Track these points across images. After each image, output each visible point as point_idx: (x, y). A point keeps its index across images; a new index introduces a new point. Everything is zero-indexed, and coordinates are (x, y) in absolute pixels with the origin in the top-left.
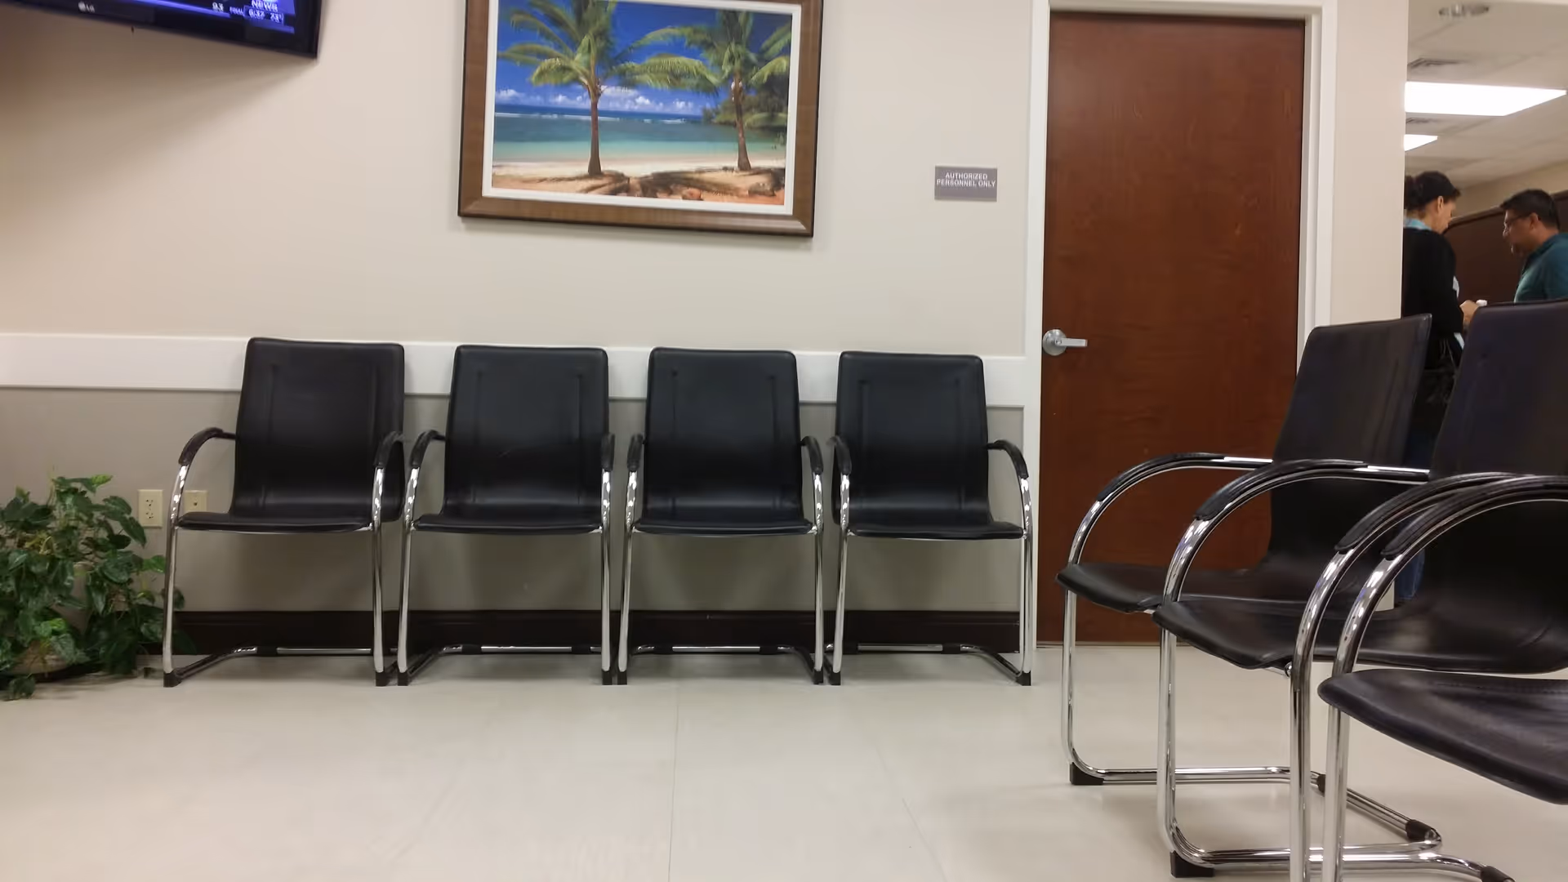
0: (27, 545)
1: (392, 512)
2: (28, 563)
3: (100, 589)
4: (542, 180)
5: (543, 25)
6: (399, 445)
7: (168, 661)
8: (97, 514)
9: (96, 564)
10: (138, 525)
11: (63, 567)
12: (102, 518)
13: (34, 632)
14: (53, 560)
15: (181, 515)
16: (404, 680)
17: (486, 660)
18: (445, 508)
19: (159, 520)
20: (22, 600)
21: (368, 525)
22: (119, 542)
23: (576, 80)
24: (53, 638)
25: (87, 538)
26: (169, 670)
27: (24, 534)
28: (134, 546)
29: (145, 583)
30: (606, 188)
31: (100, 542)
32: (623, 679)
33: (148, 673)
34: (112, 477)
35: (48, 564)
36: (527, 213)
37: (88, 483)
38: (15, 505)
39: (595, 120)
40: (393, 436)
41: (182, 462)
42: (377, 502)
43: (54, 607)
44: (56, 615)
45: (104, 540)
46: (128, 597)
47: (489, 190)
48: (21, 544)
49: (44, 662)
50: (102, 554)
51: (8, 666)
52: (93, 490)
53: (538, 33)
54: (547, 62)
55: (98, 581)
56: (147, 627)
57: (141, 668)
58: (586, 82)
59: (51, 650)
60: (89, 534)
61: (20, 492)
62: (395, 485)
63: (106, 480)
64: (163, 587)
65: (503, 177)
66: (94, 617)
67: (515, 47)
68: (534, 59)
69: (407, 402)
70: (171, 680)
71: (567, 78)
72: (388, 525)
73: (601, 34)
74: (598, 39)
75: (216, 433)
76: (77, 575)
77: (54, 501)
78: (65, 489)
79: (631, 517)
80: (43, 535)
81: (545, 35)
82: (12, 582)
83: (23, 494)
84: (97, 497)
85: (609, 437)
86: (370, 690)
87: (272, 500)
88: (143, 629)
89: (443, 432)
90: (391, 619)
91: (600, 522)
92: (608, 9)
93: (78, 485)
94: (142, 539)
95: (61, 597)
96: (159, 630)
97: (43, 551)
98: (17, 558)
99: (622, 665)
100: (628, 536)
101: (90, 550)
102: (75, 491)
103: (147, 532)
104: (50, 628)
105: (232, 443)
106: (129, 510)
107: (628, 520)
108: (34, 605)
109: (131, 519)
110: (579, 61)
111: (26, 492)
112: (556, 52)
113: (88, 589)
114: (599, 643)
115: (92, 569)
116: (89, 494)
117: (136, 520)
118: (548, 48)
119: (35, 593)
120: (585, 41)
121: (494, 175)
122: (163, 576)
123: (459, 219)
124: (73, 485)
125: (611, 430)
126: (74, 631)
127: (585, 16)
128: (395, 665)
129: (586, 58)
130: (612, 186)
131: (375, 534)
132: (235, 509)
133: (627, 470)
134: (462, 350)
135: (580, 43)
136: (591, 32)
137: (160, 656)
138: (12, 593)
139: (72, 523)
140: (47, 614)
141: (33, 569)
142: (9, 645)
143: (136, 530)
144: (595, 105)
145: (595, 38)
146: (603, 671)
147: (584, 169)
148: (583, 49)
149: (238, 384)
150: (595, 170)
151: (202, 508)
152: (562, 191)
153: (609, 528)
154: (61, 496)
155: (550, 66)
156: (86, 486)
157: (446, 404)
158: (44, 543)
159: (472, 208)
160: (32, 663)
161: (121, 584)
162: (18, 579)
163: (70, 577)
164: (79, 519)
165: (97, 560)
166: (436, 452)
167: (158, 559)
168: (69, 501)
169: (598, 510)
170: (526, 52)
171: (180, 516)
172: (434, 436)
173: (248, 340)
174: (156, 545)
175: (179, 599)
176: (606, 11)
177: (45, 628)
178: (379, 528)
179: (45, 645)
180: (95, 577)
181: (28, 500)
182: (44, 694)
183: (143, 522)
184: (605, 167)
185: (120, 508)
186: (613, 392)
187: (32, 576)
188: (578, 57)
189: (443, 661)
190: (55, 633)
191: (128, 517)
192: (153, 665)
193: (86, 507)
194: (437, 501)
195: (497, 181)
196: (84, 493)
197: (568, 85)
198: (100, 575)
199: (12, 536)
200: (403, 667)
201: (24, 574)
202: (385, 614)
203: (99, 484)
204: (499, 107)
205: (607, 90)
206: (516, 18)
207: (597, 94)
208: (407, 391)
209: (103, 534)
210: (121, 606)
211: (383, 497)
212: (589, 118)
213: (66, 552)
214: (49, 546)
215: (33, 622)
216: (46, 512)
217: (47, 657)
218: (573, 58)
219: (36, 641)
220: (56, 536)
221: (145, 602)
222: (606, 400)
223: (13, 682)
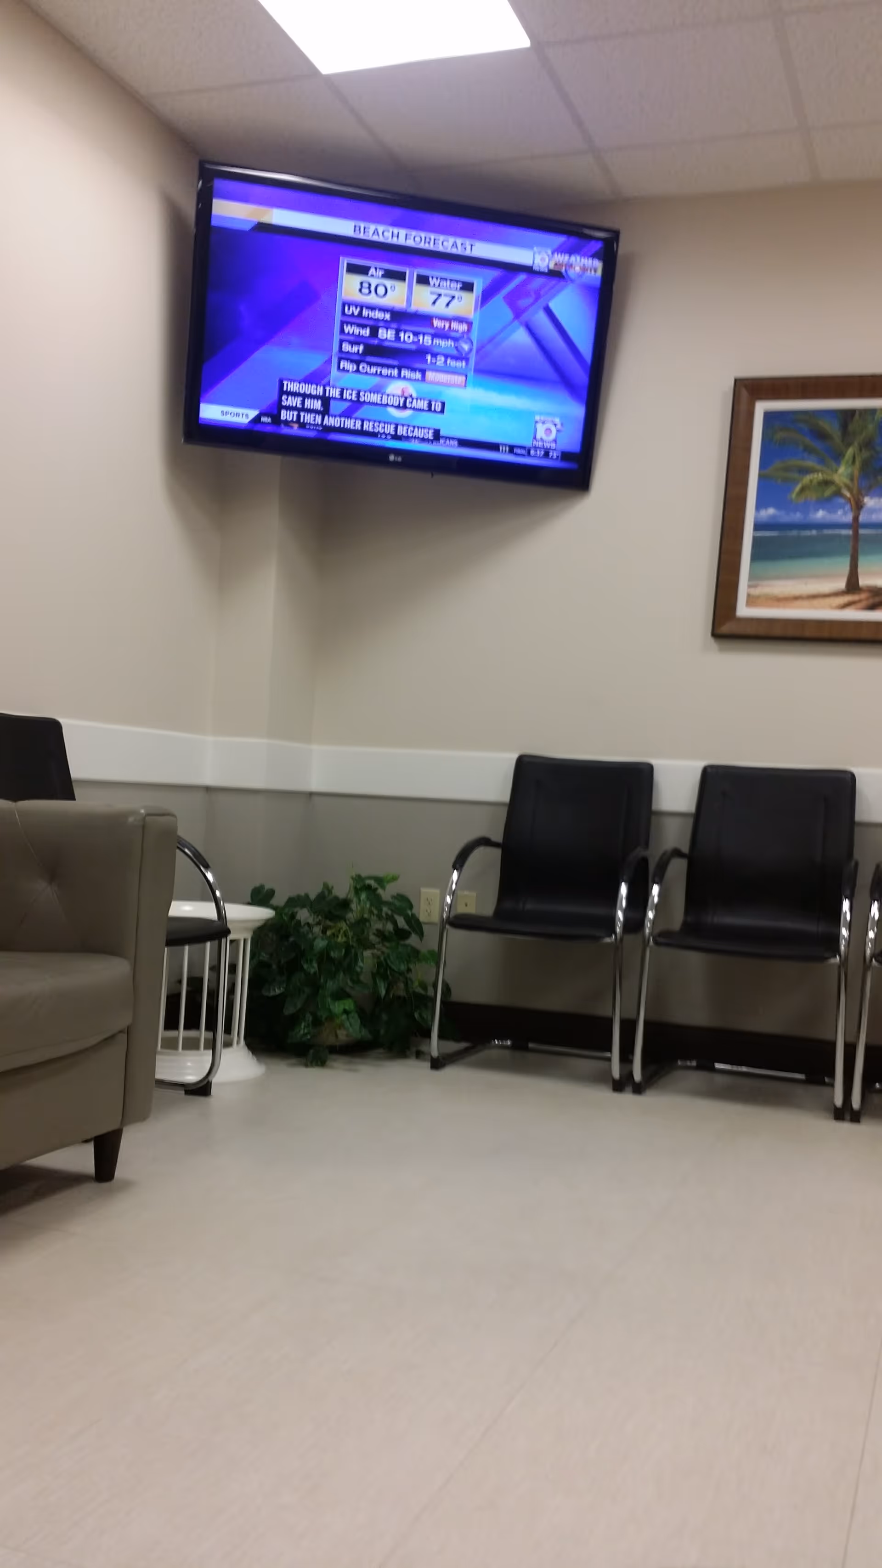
0: (329, 933)
1: (634, 924)
2: (329, 948)
3: (384, 977)
4: (796, 598)
5: (808, 440)
6: (645, 861)
7: (435, 1046)
8: (385, 909)
9: (383, 953)
10: (418, 920)
11: (356, 955)
12: (390, 912)
13: (330, 1011)
14: (348, 947)
15: (452, 914)
16: (638, 1089)
17: (719, 1079)
18: (685, 924)
19: (436, 918)
20: (322, 980)
21: (610, 936)
22: (401, 934)
23: (838, 493)
24: (344, 1017)
25: (378, 930)
26: (435, 1053)
27: (329, 923)
28: (413, 940)
29: (420, 972)
30: (864, 604)
31: (387, 934)
32: (856, 1118)
33: (419, 1055)
34: (399, 877)
35: (344, 951)
36: (778, 632)
37: (380, 881)
38: (321, 897)
39: (856, 533)
40: (640, 852)
41: (454, 867)
42: (620, 915)
43: (348, 990)
44: (348, 996)
45: (390, 932)
46: (406, 984)
47: (743, 610)
48: (324, 932)
49: (337, 1036)
50: (387, 944)
51: (309, 1037)
52: (383, 888)
53: (801, 448)
54: (807, 479)
55: (382, 970)
56: (420, 1015)
57: (414, 1049)
58: (848, 495)
59: (341, 1026)
60: (379, 926)
61: (326, 886)
62: (638, 899)
63: (394, 879)
64: (433, 978)
65: (758, 597)
66: (377, 1001)
67: (778, 464)
68: (796, 475)
69: (653, 818)
70: (437, 1064)
71: (828, 492)
72: (629, 938)
73: (868, 444)
74: (863, 451)
75: (485, 842)
76: (367, 960)
77: (352, 895)
78: (362, 886)
79: (871, 949)
80: (343, 926)
81: (808, 450)
82: (315, 965)
83: (327, 889)
84: (386, 894)
85: (853, 864)
86: (606, 1095)
87: (530, 906)
88: (416, 1015)
89: (685, 849)
90: (628, 1027)
91: (837, 951)
92: (876, 418)
93: (372, 883)
94: (421, 934)
95: (352, 980)
96: (430, 1018)
97: (341, 939)
98: (320, 944)
99: (856, 1103)
100: (866, 967)
101: (378, 940)
102: (369, 887)
103: (425, 928)
104: (341, 1009)
105: (497, 853)
106: (411, 906)
107: (868, 952)
108: (331, 985)
109: (413, 915)
110: (842, 474)
111: (330, 886)
112: (818, 467)
113: (374, 976)
114: (832, 1075)
115: (378, 957)
116: (380, 891)
117: (417, 915)
118: (810, 463)
119: (333, 976)
120: (850, 452)
121: (749, 595)
122: (434, 970)
123: (711, 640)
124: (368, 882)
125: (857, 855)
126: (361, 1012)
127: (851, 427)
128: (631, 1075)
129: (850, 470)
130: (871, 601)
131: (617, 946)
132: (498, 912)
133: (869, 899)
134: (709, 770)
135: (844, 456)
136: (856, 444)
137: (428, 1040)
138: (315, 973)
139: (366, 916)
140: (340, 995)
141: (332, 954)
142: (311, 1019)
143: (416, 926)
144: (856, 519)
145: (861, 450)
146: (835, 1106)
147: (842, 585)
148: (847, 462)
149: (506, 797)
150: (853, 586)
151: (471, 909)
152: (815, 608)
153: (846, 958)
154: (357, 891)
155: (811, 481)
156: (379, 884)
157: (690, 822)
158: (342, 932)
159: (725, 629)
160: (328, 1037)
161: (401, 974)
162: (320, 964)
163: (360, 964)
164: (371, 912)
165: (384, 949)
166: (678, 869)
167: (431, 952)
168: (363, 896)
169: (837, 936)
170: (787, 469)
171: (451, 916)
172: (677, 853)
173: (515, 756)
174: (430, 942)
175: (447, 989)
176: (873, 419)
177: (338, 1007)
178: (622, 939)
179: (338, 1021)
180: (380, 964)
181: (332, 893)
182: (335, 1064)
183: (422, 918)
184: (863, 582)
185: (404, 904)
186: (860, 816)
187: (330, 960)
188: (842, 469)
189: (678, 1074)
190: (346, 1012)
191: (409, 913)
192: (423, 1048)
193: (377, 901)
194: (677, 918)
195: (752, 601)
196: (376, 889)
197: (829, 499)
198: (384, 963)
199: (318, 923)
200: (637, 1076)
201: (324, 957)
202: (623, 1022)
203: (388, 882)
204: (758, 527)
205: (869, 502)
206: (780, 435)
207: (859, 506)
208: (655, 807)
209: (390, 927)
210: (400, 990)
211: (625, 912)
212: (850, 532)
213: (359, 941)
214: (345, 934)
215: (329, 1000)
216: (345, 904)
217: (338, 1032)
218: (836, 471)
219: (331, 1017)
220: (352, 926)
221: (420, 990)
222: (851, 823)
223: (311, 1051)
